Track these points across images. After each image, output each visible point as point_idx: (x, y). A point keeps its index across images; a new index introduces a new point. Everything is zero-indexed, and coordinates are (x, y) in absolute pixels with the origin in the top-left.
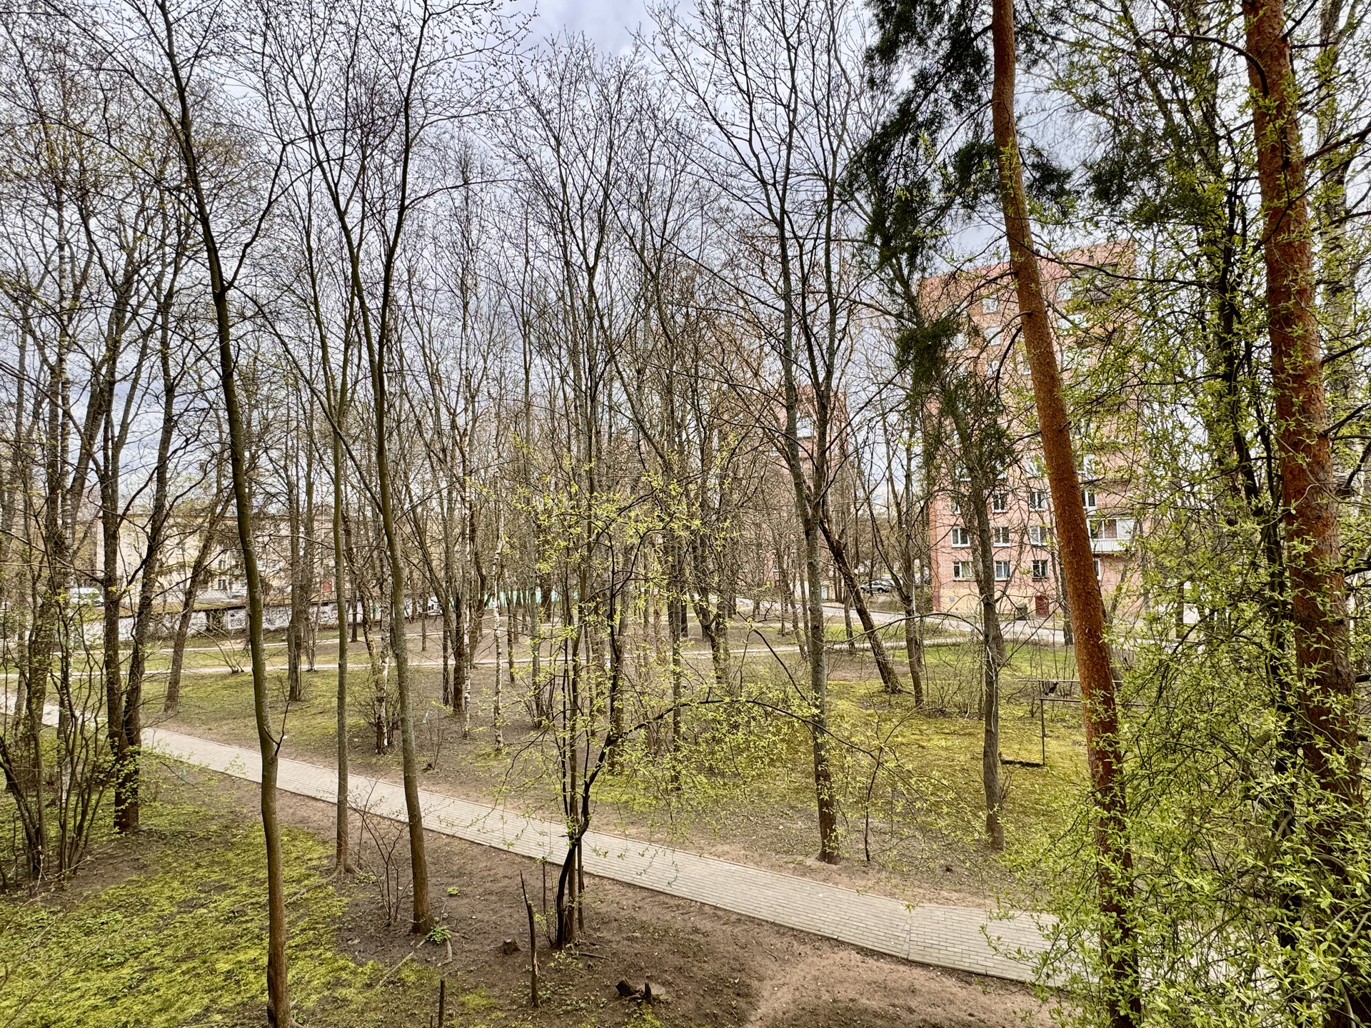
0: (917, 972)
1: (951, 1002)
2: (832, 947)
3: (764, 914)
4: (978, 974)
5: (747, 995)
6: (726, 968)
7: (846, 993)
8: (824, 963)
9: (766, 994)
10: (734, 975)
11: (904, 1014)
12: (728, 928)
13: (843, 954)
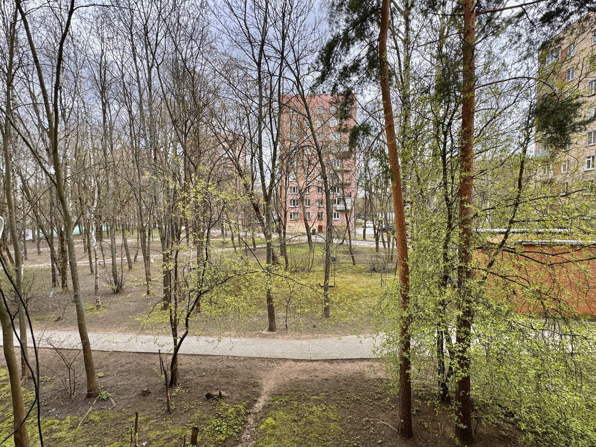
0: (315, 363)
1: (329, 371)
2: (283, 362)
3: (254, 355)
4: (335, 360)
5: (258, 386)
6: (246, 378)
7: (293, 376)
8: (283, 367)
9: (265, 384)
10: (250, 380)
11: (315, 378)
12: (241, 363)
13: (288, 363)
